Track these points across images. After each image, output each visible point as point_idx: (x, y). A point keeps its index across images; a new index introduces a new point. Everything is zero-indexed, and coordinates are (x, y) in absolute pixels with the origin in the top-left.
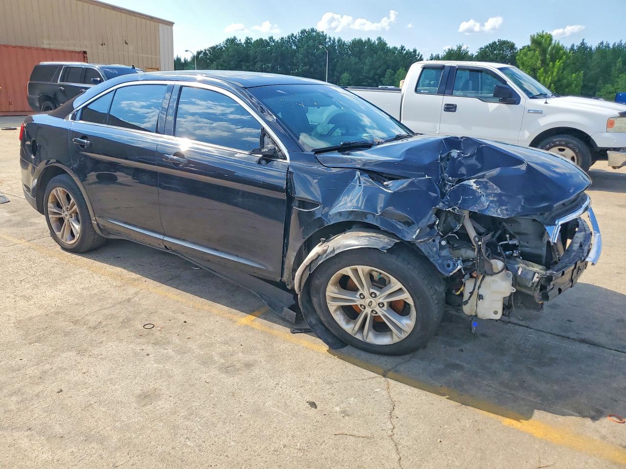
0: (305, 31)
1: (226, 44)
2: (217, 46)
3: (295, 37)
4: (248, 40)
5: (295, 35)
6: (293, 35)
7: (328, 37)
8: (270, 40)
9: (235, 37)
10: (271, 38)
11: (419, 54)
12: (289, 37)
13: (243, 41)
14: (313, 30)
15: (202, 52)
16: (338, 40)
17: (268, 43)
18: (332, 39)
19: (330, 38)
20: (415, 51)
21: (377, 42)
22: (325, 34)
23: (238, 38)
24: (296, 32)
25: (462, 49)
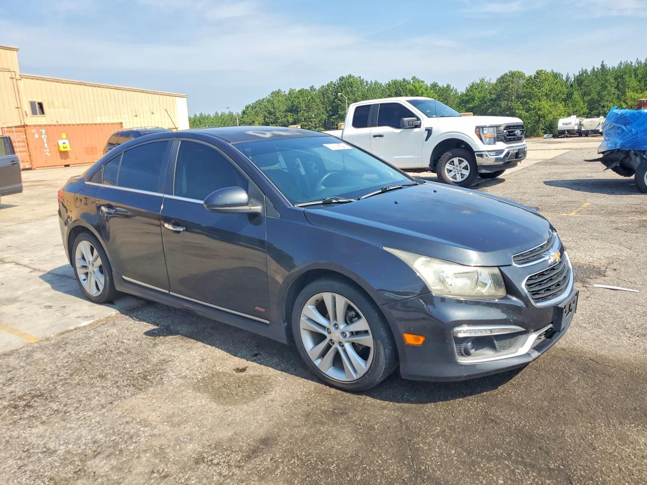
0: (343, 78)
3: (334, 85)
5: (334, 83)
6: (332, 82)
7: (365, 81)
8: (311, 90)
9: (279, 90)
11: (453, 88)
12: (328, 85)
13: (287, 93)
14: (350, 76)
16: (375, 83)
18: (369, 82)
19: (367, 82)
20: (448, 86)
22: (362, 78)
23: (283, 91)
24: (335, 79)
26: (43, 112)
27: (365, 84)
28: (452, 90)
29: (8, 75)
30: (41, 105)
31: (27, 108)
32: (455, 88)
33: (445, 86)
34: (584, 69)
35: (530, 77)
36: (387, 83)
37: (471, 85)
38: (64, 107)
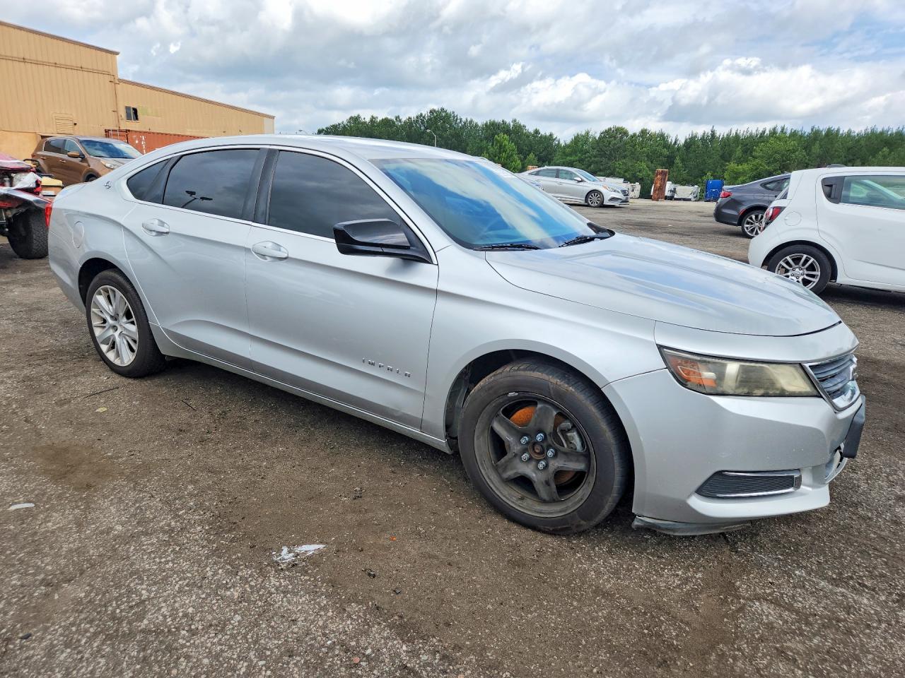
0: (434, 110)
1: (349, 122)
2: (339, 124)
4: (373, 119)
6: (421, 115)
8: (396, 119)
9: (359, 115)
10: (397, 118)
12: (417, 117)
13: (368, 120)
14: (442, 109)
15: (323, 130)
17: (393, 122)
19: (461, 119)
20: (551, 135)
21: (512, 124)
23: (362, 117)
24: (425, 112)
25: (590, 134)
26: (137, 119)
27: (459, 121)
28: (555, 139)
29: (108, 78)
30: (135, 111)
31: (123, 113)
32: (558, 138)
33: (548, 134)
34: (694, 133)
35: (635, 134)
36: (485, 122)
37: (576, 135)
38: (157, 116)
